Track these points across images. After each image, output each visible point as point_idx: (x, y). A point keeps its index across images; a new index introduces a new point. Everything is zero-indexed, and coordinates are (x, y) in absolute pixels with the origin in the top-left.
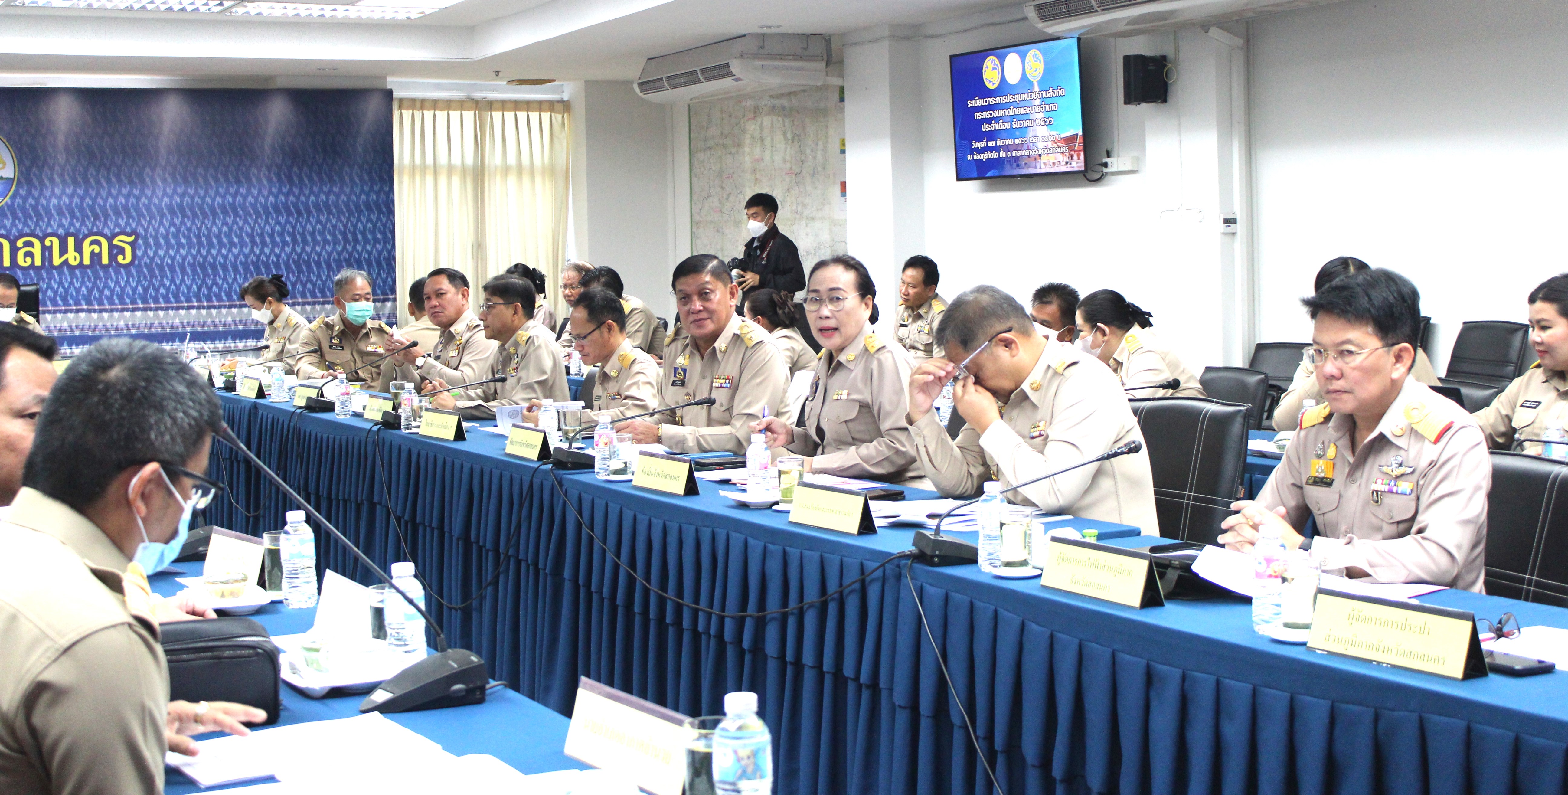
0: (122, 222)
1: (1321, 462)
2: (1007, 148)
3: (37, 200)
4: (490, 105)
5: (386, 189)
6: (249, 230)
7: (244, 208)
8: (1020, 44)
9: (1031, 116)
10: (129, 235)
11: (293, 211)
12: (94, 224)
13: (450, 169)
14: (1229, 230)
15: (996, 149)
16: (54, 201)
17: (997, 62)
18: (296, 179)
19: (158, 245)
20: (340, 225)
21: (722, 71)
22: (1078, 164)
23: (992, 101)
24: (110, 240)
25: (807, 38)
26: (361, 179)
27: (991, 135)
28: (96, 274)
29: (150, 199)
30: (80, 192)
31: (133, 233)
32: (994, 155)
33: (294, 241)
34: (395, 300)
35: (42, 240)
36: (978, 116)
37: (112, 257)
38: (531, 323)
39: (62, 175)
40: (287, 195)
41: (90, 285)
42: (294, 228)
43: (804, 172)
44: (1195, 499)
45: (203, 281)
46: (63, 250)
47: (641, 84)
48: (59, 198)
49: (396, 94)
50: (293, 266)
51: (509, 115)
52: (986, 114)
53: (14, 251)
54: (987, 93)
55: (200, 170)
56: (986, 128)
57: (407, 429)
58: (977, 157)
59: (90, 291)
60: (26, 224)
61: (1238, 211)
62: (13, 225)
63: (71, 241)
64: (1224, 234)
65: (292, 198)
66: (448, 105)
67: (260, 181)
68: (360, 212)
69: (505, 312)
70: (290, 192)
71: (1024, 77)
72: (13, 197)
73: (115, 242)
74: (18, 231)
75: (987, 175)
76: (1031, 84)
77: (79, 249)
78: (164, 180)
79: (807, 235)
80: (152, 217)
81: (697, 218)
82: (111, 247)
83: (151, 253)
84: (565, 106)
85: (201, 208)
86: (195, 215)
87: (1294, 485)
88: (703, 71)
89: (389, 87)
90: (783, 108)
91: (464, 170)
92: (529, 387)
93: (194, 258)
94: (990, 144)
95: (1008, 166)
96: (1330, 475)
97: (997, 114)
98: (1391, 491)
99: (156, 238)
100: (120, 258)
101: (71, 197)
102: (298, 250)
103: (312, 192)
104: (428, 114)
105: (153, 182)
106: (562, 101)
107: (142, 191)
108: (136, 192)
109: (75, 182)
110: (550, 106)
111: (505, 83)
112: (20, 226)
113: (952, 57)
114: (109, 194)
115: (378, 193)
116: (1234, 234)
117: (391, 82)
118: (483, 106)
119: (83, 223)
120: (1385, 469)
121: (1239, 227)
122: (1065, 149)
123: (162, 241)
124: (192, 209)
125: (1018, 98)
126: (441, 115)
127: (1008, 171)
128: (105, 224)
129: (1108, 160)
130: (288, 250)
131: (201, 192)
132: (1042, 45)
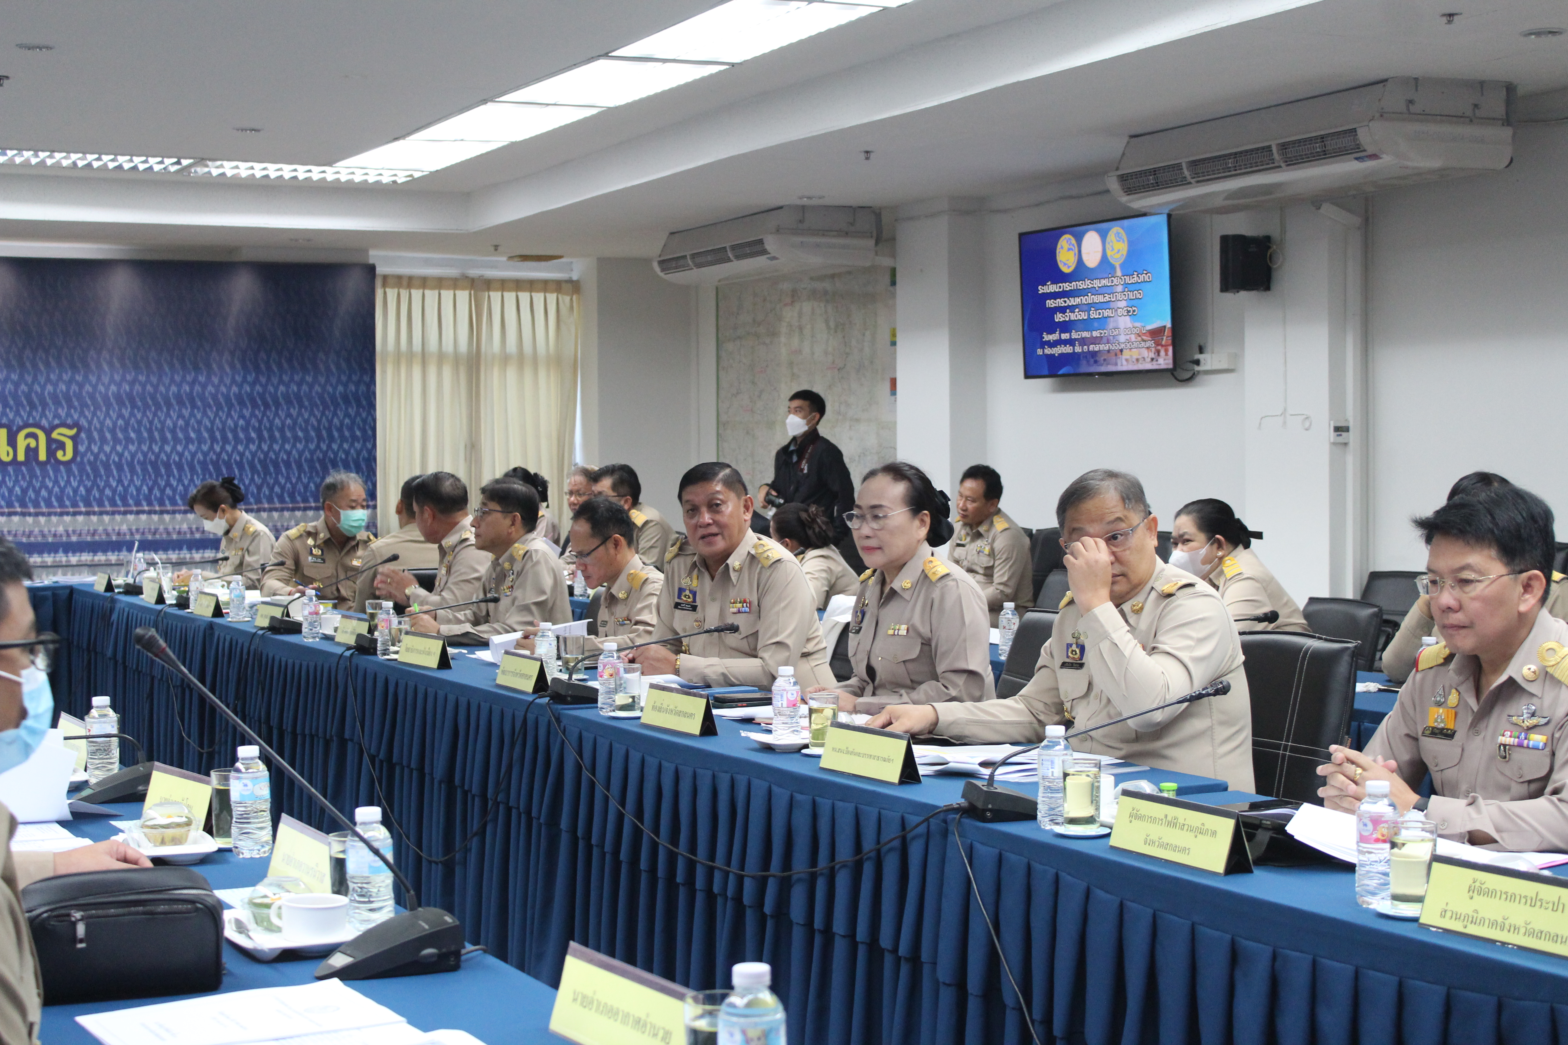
0: (62, 413)
1: (1441, 711)
2: (1083, 341)
4: (488, 284)
5: (366, 378)
6: (208, 424)
7: (203, 398)
8: (1100, 221)
9: (1112, 305)
10: (70, 427)
11: (260, 402)
12: (30, 414)
13: (441, 357)
14: (1340, 440)
15: (1071, 342)
17: (1074, 241)
18: (262, 366)
19: (103, 440)
20: (313, 420)
21: (756, 248)
22: (1165, 361)
23: (1067, 286)
24: (48, 433)
25: (852, 211)
26: (338, 367)
27: (1066, 327)
28: (32, 472)
29: (95, 387)
30: (14, 377)
31: (76, 425)
32: (1068, 349)
33: (261, 437)
36: (1050, 303)
37: (51, 453)
38: (531, 535)
40: (253, 385)
41: (25, 485)
42: (260, 422)
43: (848, 367)
44: (1293, 750)
45: (155, 482)
47: (661, 263)
49: (380, 270)
50: (259, 467)
51: (510, 297)
52: (1060, 302)
54: (1061, 277)
55: (154, 354)
56: (1059, 317)
58: (1048, 351)
59: (24, 491)
61: (1351, 417)
64: (1334, 444)
65: (258, 388)
66: (440, 283)
67: (221, 367)
68: (337, 405)
69: (501, 521)
70: (256, 381)
71: (1104, 260)
73: (55, 435)
75: (1061, 372)
76: (1113, 268)
77: (12, 443)
78: (111, 364)
79: (851, 439)
80: (97, 407)
81: (724, 418)
82: (50, 441)
83: (95, 449)
84: (574, 287)
85: (153, 398)
86: (146, 406)
87: (1408, 735)
88: (733, 248)
89: (371, 261)
90: (826, 292)
91: (456, 359)
92: (526, 608)
93: (145, 455)
94: (1065, 336)
95: (1084, 362)
96: (1451, 726)
97: (1072, 302)
98: (1520, 745)
99: (101, 432)
100: (60, 454)
102: (265, 447)
103: (281, 381)
104: (416, 294)
105: (99, 366)
106: (570, 281)
107: (86, 377)
108: (79, 378)
109: (10, 367)
110: (557, 286)
111: (505, 259)
113: (1022, 236)
114: (48, 380)
115: (357, 384)
116: (1346, 444)
117: (375, 256)
118: (479, 286)
119: (17, 413)
120: (1514, 718)
121: (1352, 437)
122: (1151, 343)
123: (108, 436)
124: (143, 399)
125: (1097, 284)
126: (431, 295)
127: (1084, 368)
128: (43, 415)
129: (1201, 357)
130: (253, 447)
131: (154, 380)
132: (1126, 222)
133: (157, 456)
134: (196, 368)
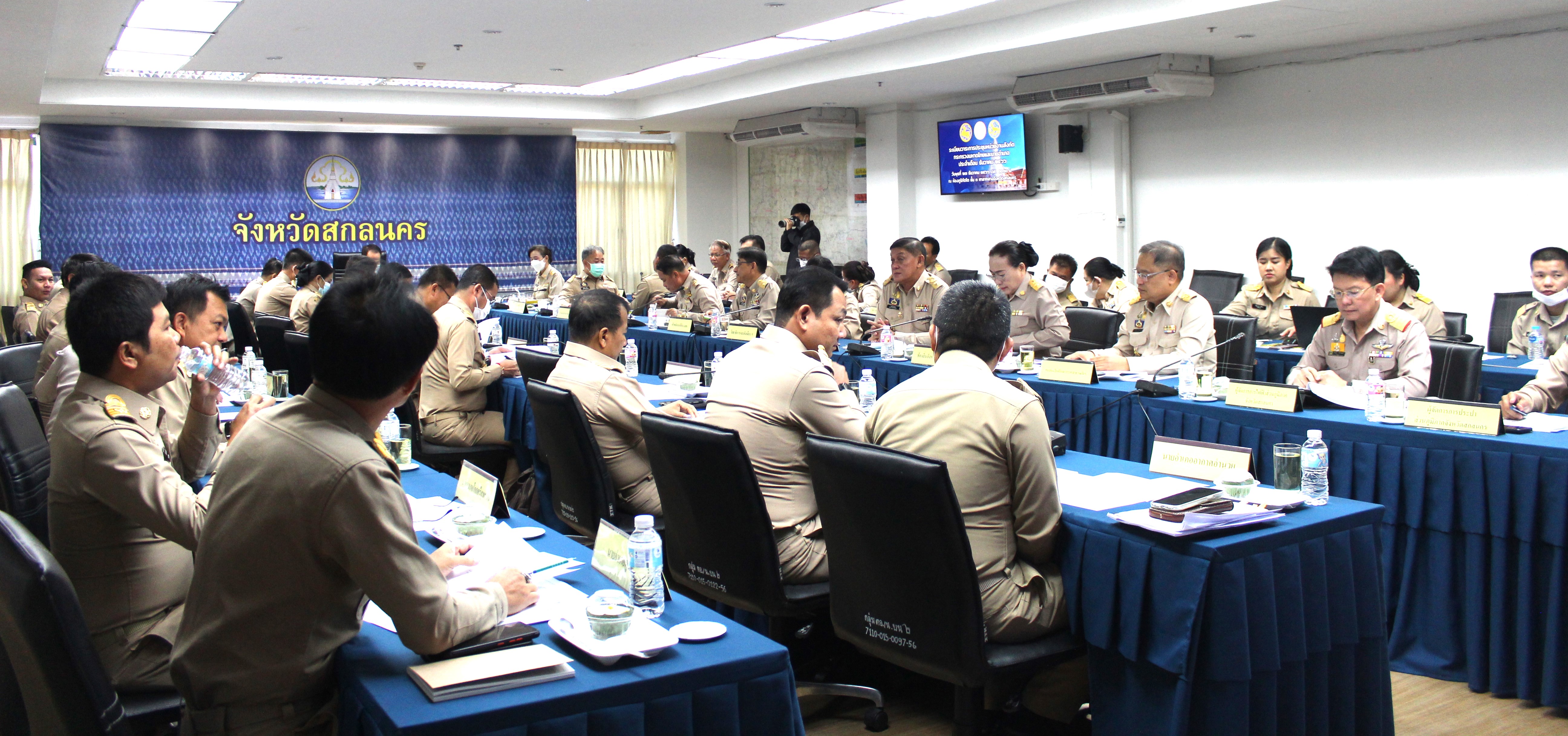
0: (420, 214)
1: (1337, 344)
2: (975, 176)
3: (371, 201)
4: (628, 146)
5: (572, 195)
6: (493, 220)
7: (490, 207)
8: (986, 117)
9: (992, 158)
10: (424, 222)
11: (518, 208)
12: (404, 216)
13: (606, 184)
14: (1121, 225)
15: (968, 177)
16: (381, 201)
17: (969, 126)
18: (520, 189)
19: (440, 228)
21: (797, 128)
22: (1022, 186)
23: (965, 149)
24: (413, 225)
25: (844, 110)
26: (558, 190)
27: (965, 169)
28: (404, 245)
29: (436, 201)
30: (396, 196)
31: (426, 221)
32: (967, 180)
33: (519, 227)
34: (576, 263)
35: (374, 225)
36: (956, 157)
37: (414, 236)
38: (764, 276)
39: (386, 186)
40: (515, 199)
42: (518, 219)
43: (829, 188)
45: (466, 251)
46: (386, 231)
47: (735, 136)
48: (384, 200)
49: (578, 139)
51: (640, 152)
52: (962, 157)
53: (358, 231)
54: (962, 144)
55: (465, 183)
56: (961, 164)
57: (715, 335)
58: (955, 181)
60: (365, 215)
61: (1126, 214)
62: (358, 215)
63: (390, 225)
64: (1119, 227)
65: (518, 201)
66: (605, 145)
67: (499, 190)
68: (557, 209)
70: (517, 197)
71: (987, 135)
72: (358, 199)
73: (416, 226)
74: (361, 219)
75: (962, 192)
76: (992, 140)
77: (395, 230)
78: (444, 189)
80: (437, 212)
82: (414, 229)
83: (436, 234)
84: (672, 147)
85: (465, 206)
86: (462, 211)
88: (782, 128)
89: (573, 134)
90: (816, 150)
91: (614, 185)
93: (461, 236)
94: (964, 174)
95: (975, 187)
96: (1342, 350)
97: (968, 156)
98: (1380, 357)
99: (439, 224)
100: (418, 236)
101: (391, 199)
102: (521, 232)
103: (529, 197)
104: (594, 151)
105: (438, 190)
106: (670, 144)
107: (432, 196)
108: (428, 196)
109: (394, 191)
110: (664, 147)
111: (638, 133)
112: (361, 217)
113: (939, 123)
114: (413, 197)
115: (567, 199)
116: (1123, 227)
117: (575, 132)
118: (625, 147)
119: (398, 215)
120: (1376, 346)
121: (1127, 223)
122: (1014, 178)
123: (443, 226)
124: (460, 208)
125: (983, 148)
126: (601, 152)
127: (976, 190)
128: (410, 216)
129: (1040, 184)
130: (515, 232)
131: (466, 197)
132: (1000, 118)
133: (467, 237)
134: (487, 191)
